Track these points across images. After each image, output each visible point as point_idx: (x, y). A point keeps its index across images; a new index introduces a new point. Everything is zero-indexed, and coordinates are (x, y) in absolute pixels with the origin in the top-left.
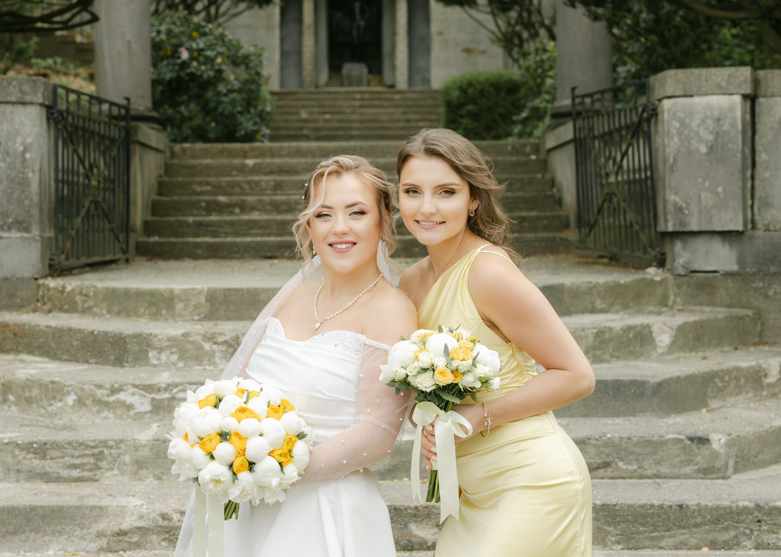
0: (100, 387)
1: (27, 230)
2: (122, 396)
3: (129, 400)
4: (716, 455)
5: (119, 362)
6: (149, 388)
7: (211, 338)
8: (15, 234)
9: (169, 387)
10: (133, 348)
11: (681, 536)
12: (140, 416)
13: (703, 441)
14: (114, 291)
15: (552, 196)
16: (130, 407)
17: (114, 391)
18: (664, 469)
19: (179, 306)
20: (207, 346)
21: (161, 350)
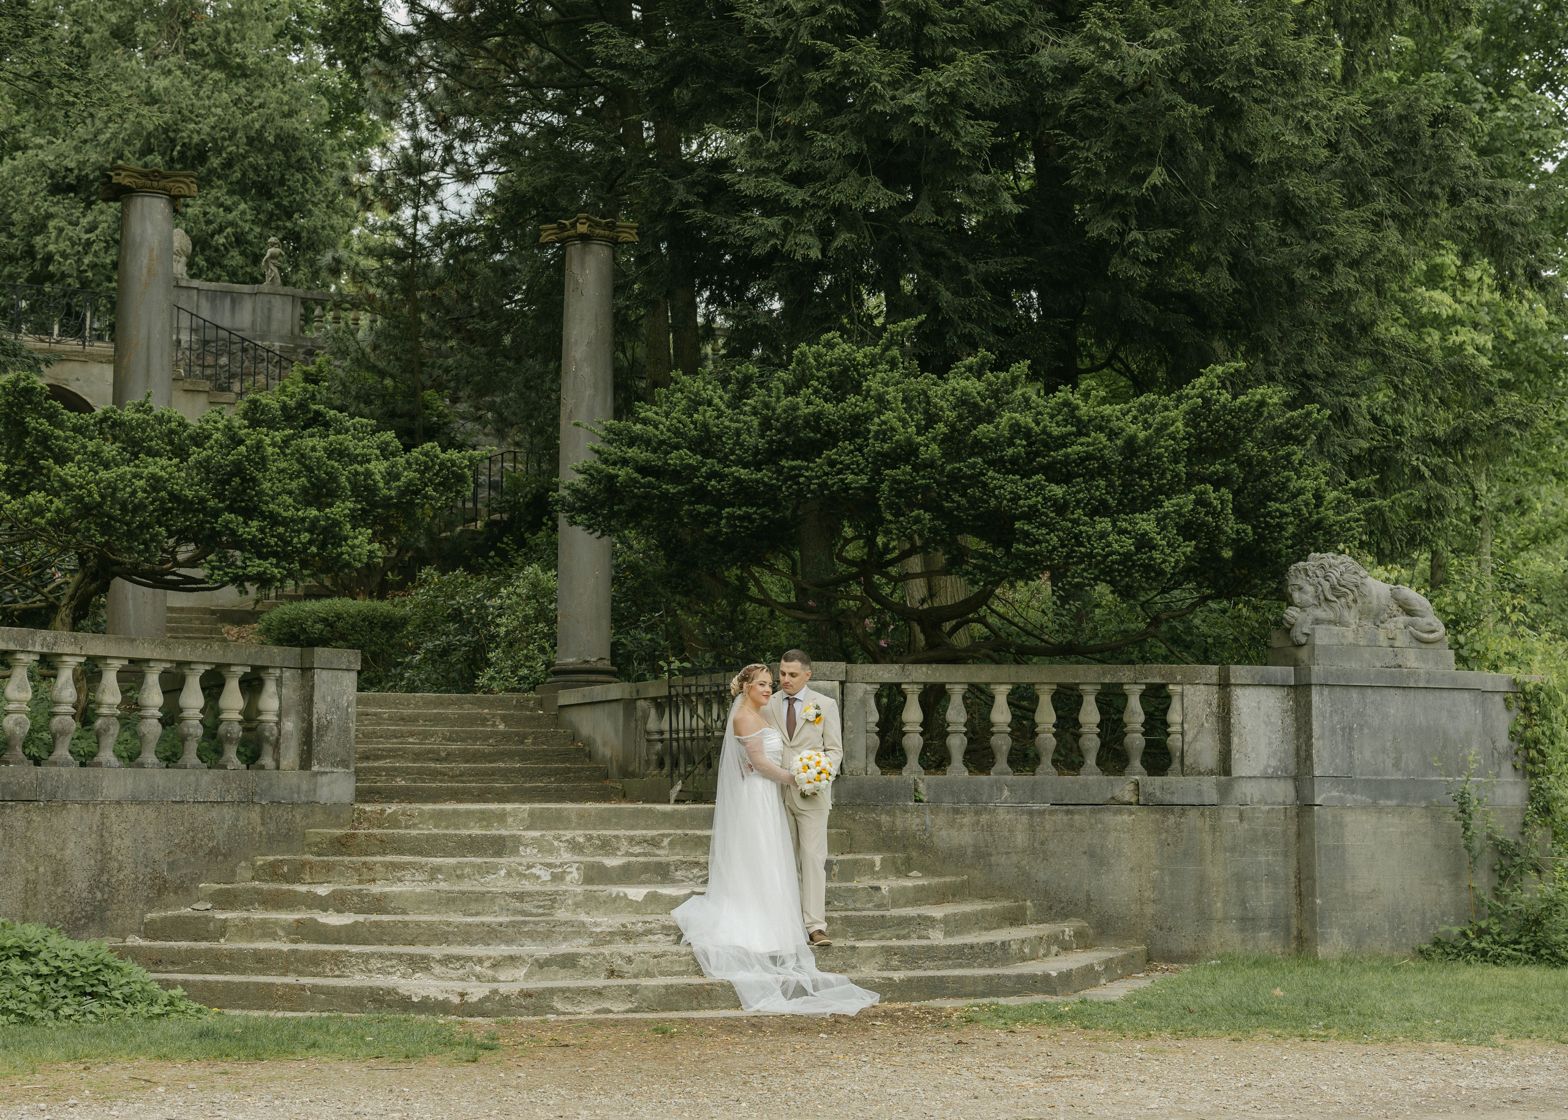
0: (520, 864)
1: (347, 767)
2: (533, 870)
3: (538, 873)
4: (884, 897)
5: (499, 854)
6: (549, 865)
7: (558, 838)
8: (341, 770)
9: (561, 865)
10: (509, 844)
11: (883, 932)
12: (544, 883)
13: (878, 889)
14: (441, 811)
15: (578, 750)
16: (538, 877)
17: (529, 867)
18: (858, 905)
19: (510, 820)
20: (556, 843)
21: (527, 846)
